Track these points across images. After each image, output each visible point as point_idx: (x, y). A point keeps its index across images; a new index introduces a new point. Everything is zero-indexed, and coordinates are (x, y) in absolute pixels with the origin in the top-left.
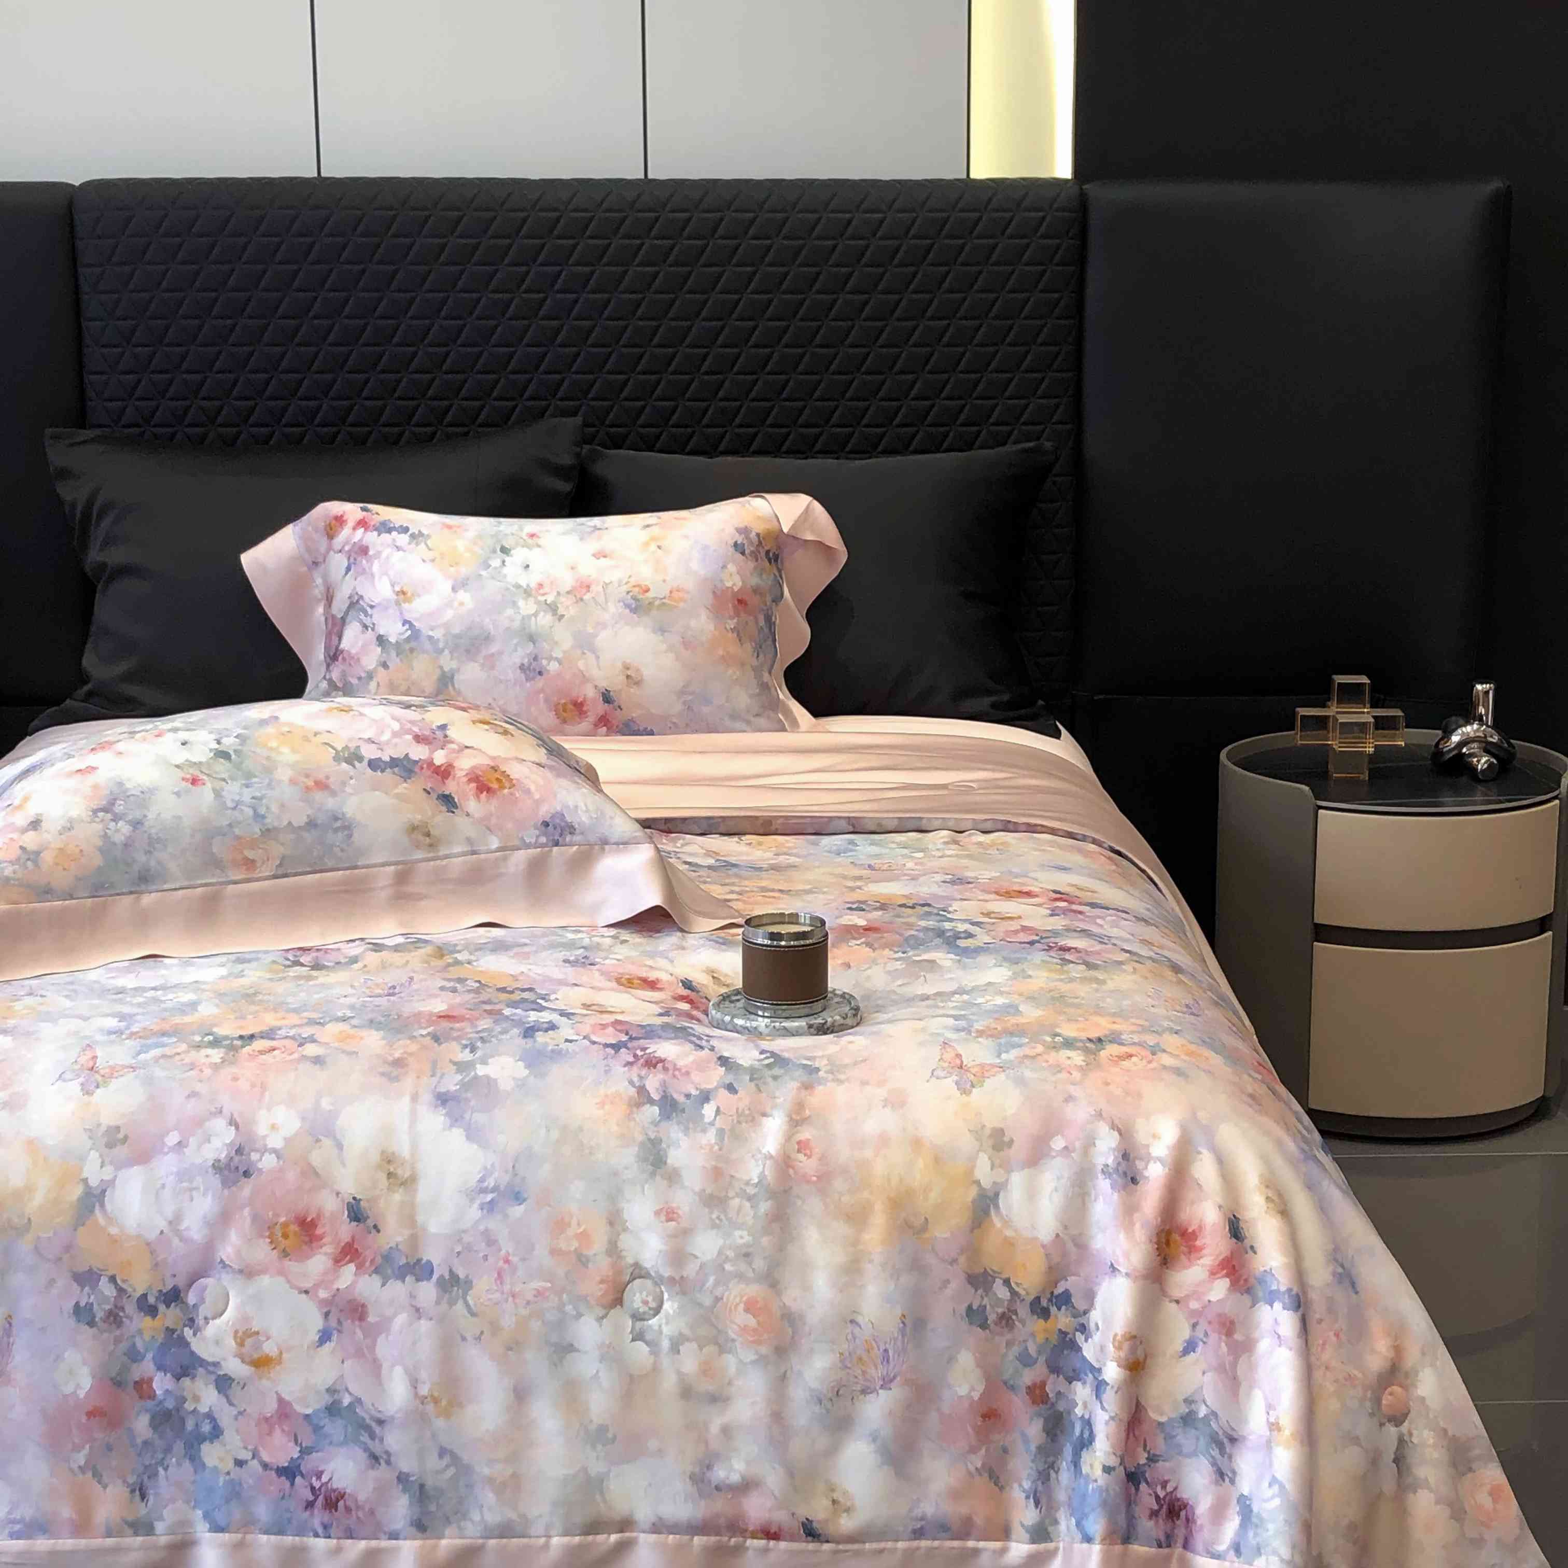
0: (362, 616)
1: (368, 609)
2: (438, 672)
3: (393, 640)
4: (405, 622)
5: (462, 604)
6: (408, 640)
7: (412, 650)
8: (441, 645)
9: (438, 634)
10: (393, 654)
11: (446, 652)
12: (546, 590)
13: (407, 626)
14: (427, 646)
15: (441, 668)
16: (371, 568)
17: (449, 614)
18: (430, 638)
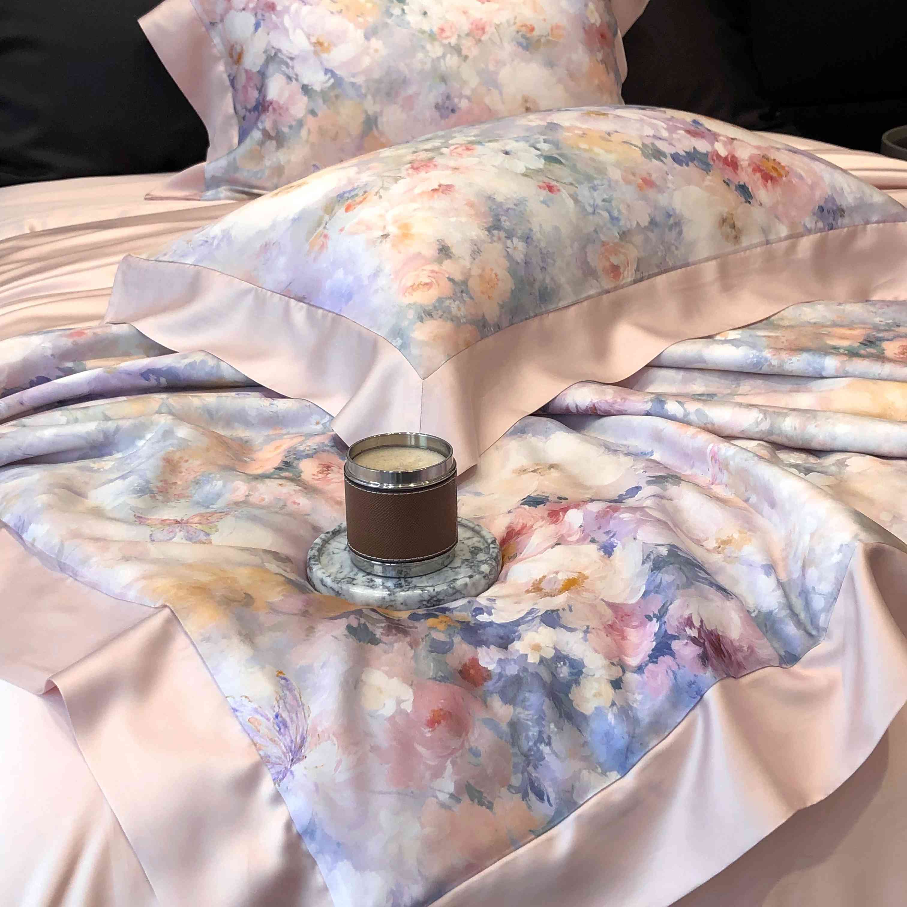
0: (284, 68)
1: (289, 61)
2: (363, 117)
3: (318, 87)
4: (326, 71)
6: (333, 87)
7: (337, 97)
8: (363, 91)
9: (359, 80)
10: (320, 101)
11: (369, 97)
12: (447, 34)
13: (329, 75)
14: (351, 92)
15: (365, 111)
16: (282, 23)
17: (366, 61)
18: (354, 84)
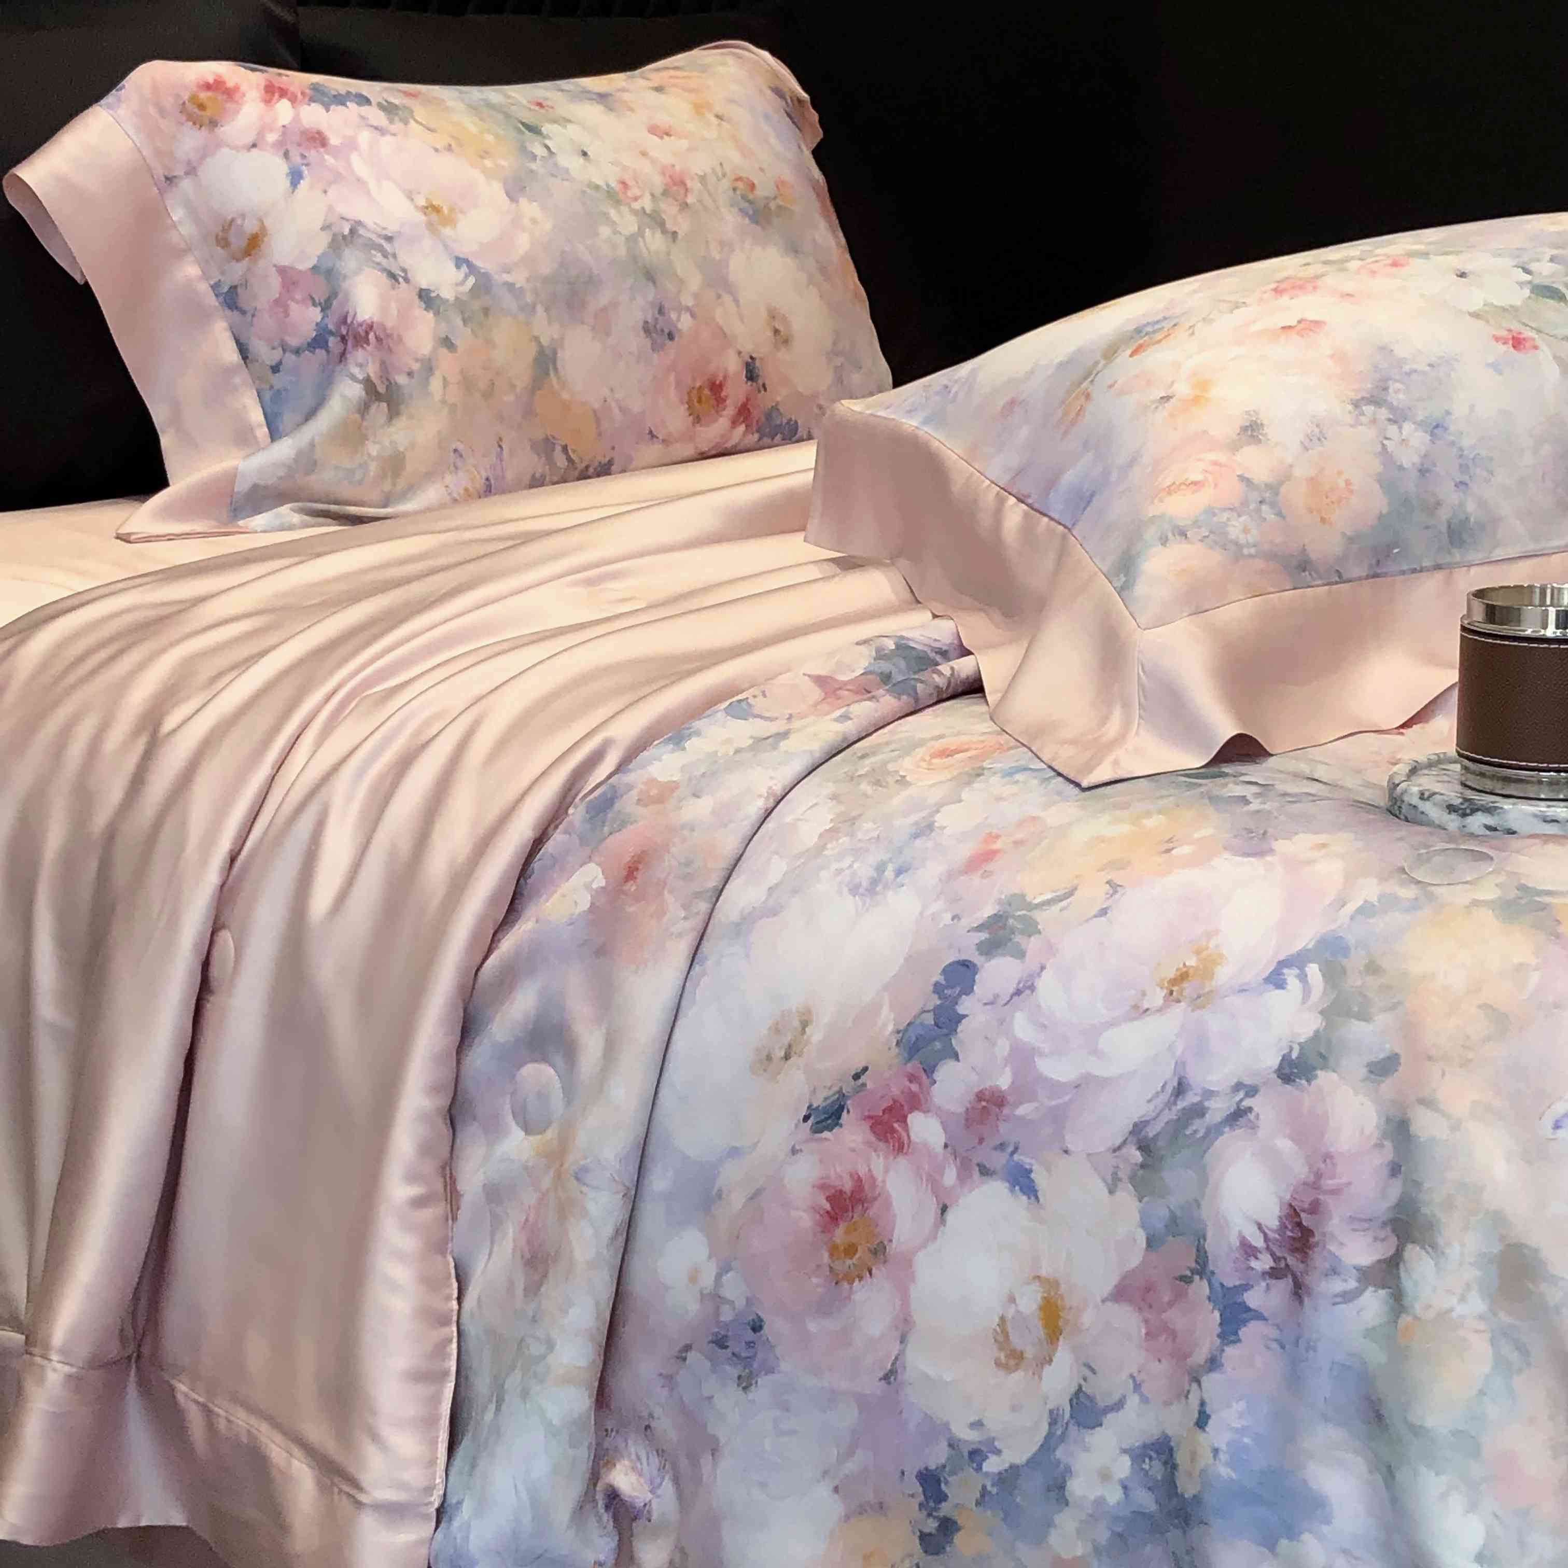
2: (533, 350)
3: (447, 294)
4: (459, 262)
5: (534, 221)
6: (475, 291)
7: (486, 311)
8: (529, 298)
9: (519, 278)
10: (458, 321)
11: (540, 309)
12: (634, 191)
13: (464, 268)
14: (508, 302)
15: (536, 339)
17: (523, 242)
18: (510, 286)
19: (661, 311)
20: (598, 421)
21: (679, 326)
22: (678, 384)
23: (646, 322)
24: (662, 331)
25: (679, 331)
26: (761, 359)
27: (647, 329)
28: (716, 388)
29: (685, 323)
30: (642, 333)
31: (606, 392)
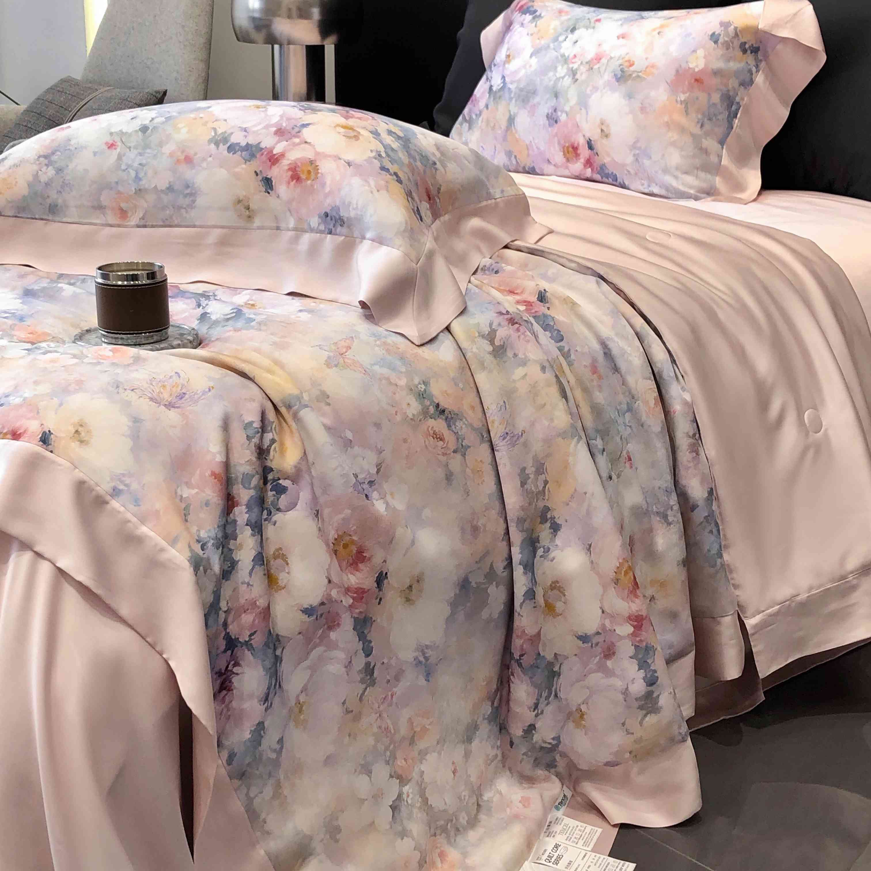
2: (509, 116)
3: (495, 88)
4: (503, 77)
5: (531, 67)
6: (500, 89)
7: (500, 98)
8: (513, 95)
9: (513, 87)
11: (514, 100)
12: (577, 60)
13: (503, 80)
14: (507, 95)
15: (510, 112)
17: (523, 73)
18: (510, 89)
19: (555, 110)
20: (528, 149)
21: (561, 118)
22: (559, 143)
23: (548, 114)
24: (554, 119)
25: (560, 120)
26: (594, 141)
27: (548, 117)
28: (575, 149)
29: (563, 117)
30: (546, 118)
31: (531, 138)
